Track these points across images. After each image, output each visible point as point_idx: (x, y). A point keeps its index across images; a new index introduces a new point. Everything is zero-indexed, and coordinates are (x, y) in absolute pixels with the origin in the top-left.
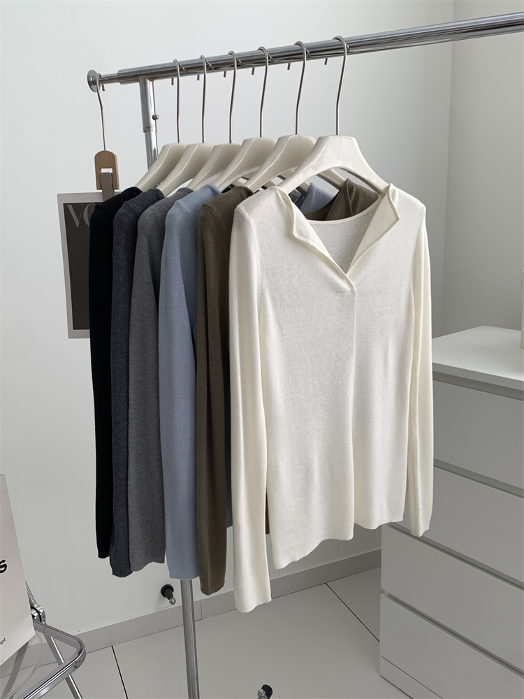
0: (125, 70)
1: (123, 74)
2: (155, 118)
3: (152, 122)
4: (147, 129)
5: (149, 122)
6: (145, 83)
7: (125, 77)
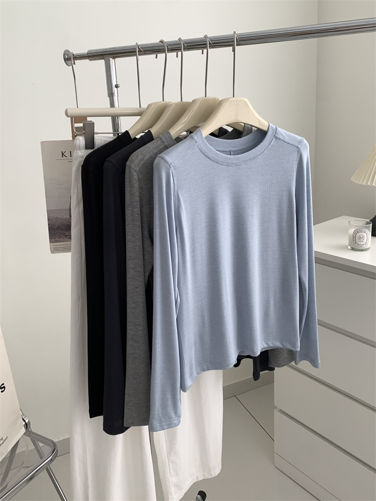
0: (93, 50)
1: (92, 54)
2: (117, 86)
3: (115, 89)
4: (111, 95)
5: (112, 90)
6: (109, 60)
7: (93, 56)
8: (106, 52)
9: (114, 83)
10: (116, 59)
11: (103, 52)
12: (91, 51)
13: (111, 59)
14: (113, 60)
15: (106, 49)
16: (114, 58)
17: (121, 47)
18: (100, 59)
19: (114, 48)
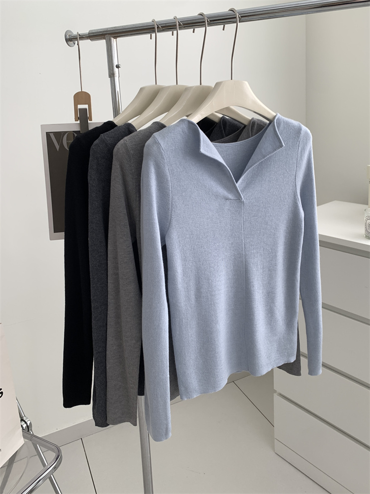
0: (94, 30)
1: (93, 33)
2: (118, 67)
3: (116, 70)
4: (112, 75)
5: (113, 70)
6: (110, 40)
7: (94, 36)
8: (107, 31)
9: (115, 63)
10: (118, 39)
11: (104, 31)
12: (92, 31)
13: (112, 39)
14: (115, 40)
15: (107, 29)
16: (115, 37)
17: (122, 26)
18: (101, 39)
19: (115, 27)
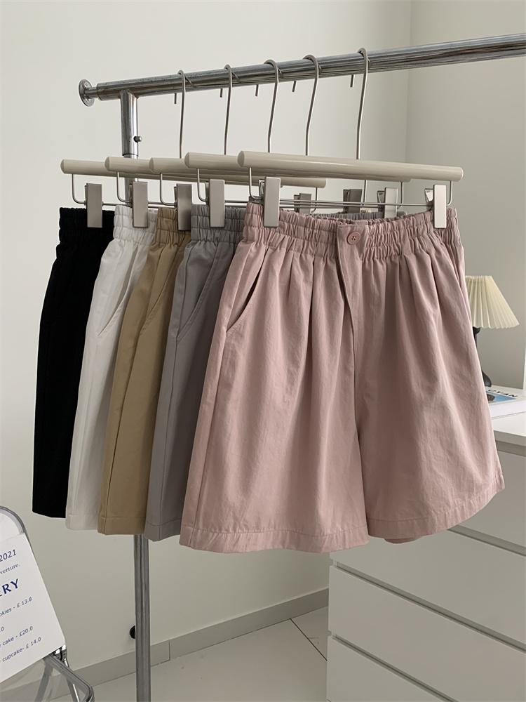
1: (103, 88)
3: (134, 145)
4: (127, 153)
5: (129, 144)
7: (106, 92)
8: (122, 85)
9: (134, 134)
10: (141, 98)
11: (118, 86)
12: (102, 84)
13: (131, 96)
14: (135, 99)
16: (137, 95)
18: (114, 97)
